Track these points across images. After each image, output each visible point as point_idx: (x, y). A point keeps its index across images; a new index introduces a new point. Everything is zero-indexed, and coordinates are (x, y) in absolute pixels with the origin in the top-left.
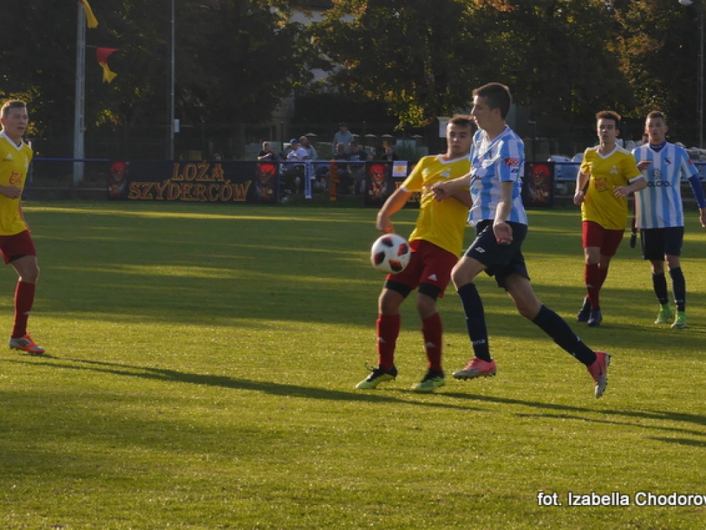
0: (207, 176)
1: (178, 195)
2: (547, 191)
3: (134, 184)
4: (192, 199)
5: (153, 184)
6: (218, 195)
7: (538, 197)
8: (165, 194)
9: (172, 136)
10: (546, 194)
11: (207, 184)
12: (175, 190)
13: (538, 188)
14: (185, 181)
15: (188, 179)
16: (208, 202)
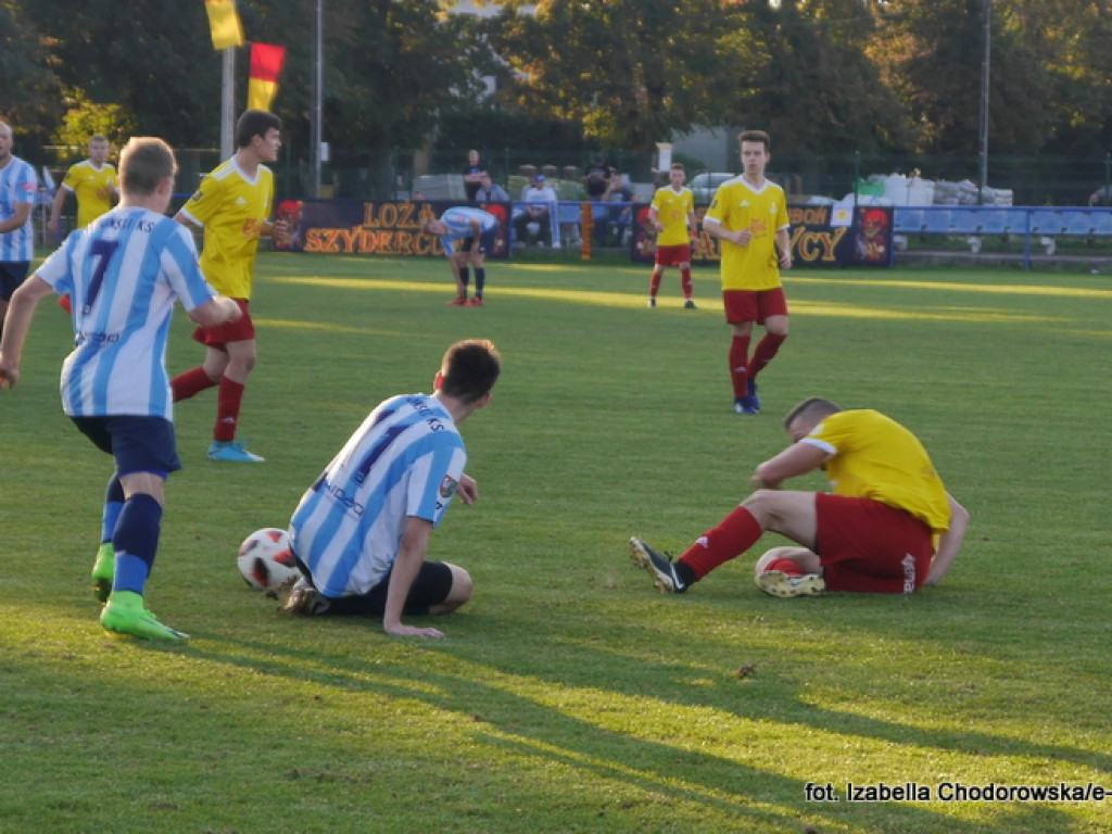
0: (411, 221)
1: (373, 247)
2: (882, 244)
3: (312, 231)
4: (391, 252)
5: (339, 231)
6: (427, 248)
7: (870, 253)
8: (357, 245)
9: (319, 166)
10: (881, 249)
11: (414, 232)
12: (369, 240)
13: (871, 240)
14: (382, 229)
15: (386, 225)
16: (414, 256)
